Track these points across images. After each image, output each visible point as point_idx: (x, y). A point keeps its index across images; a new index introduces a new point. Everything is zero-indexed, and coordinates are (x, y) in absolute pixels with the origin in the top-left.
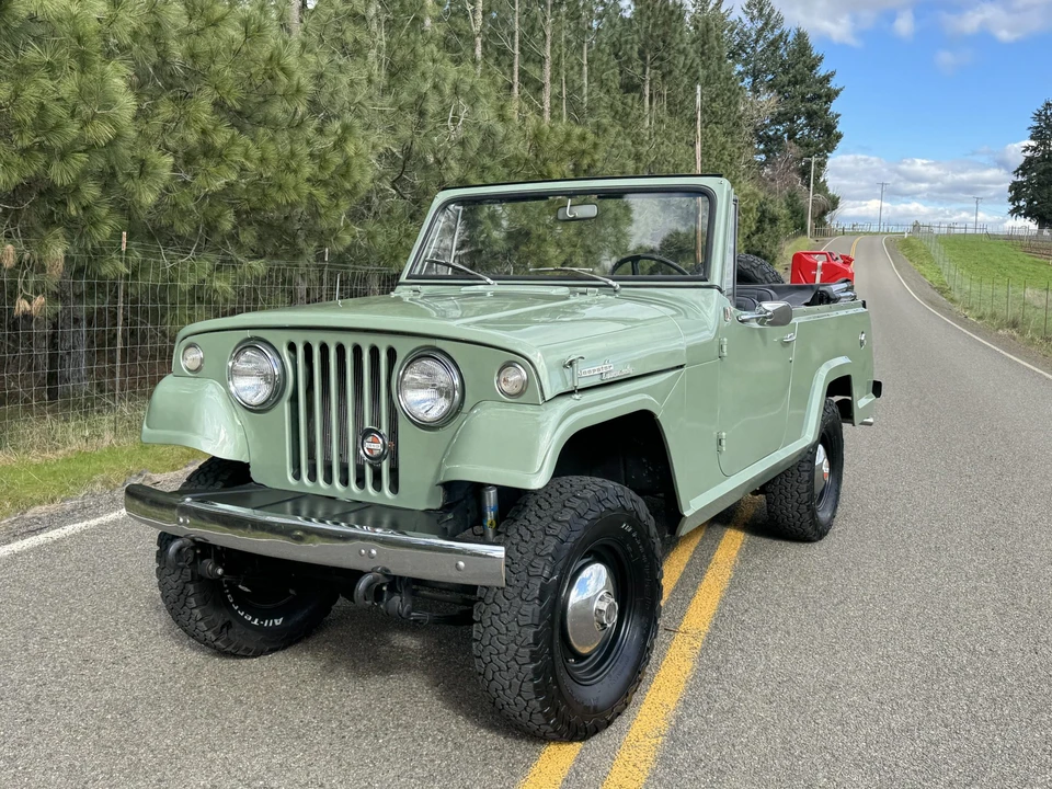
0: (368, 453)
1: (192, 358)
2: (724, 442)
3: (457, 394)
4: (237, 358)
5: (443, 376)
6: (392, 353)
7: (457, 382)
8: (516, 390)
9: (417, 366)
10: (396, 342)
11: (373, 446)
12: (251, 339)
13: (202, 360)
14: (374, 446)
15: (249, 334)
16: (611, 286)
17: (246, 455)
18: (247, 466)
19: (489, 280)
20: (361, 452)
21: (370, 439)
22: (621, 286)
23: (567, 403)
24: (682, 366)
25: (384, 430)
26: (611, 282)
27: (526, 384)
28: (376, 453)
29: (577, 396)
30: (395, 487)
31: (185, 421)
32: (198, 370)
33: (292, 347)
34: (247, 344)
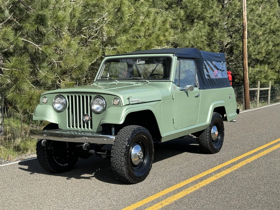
0: (85, 120)
1: (45, 100)
2: (174, 120)
3: (105, 106)
4: (55, 99)
5: (102, 102)
6: (91, 97)
7: (105, 103)
8: (117, 104)
9: (96, 100)
10: (92, 95)
12: (59, 95)
13: (47, 101)
14: (87, 118)
15: (58, 94)
16: (146, 82)
17: (58, 122)
18: (57, 125)
19: (116, 81)
21: (86, 117)
22: (149, 81)
23: (128, 107)
24: (160, 100)
25: (89, 114)
26: (146, 81)
27: (119, 102)
28: (87, 120)
29: (130, 105)
30: (91, 128)
31: (44, 114)
32: (46, 103)
33: (68, 97)
34: (58, 96)
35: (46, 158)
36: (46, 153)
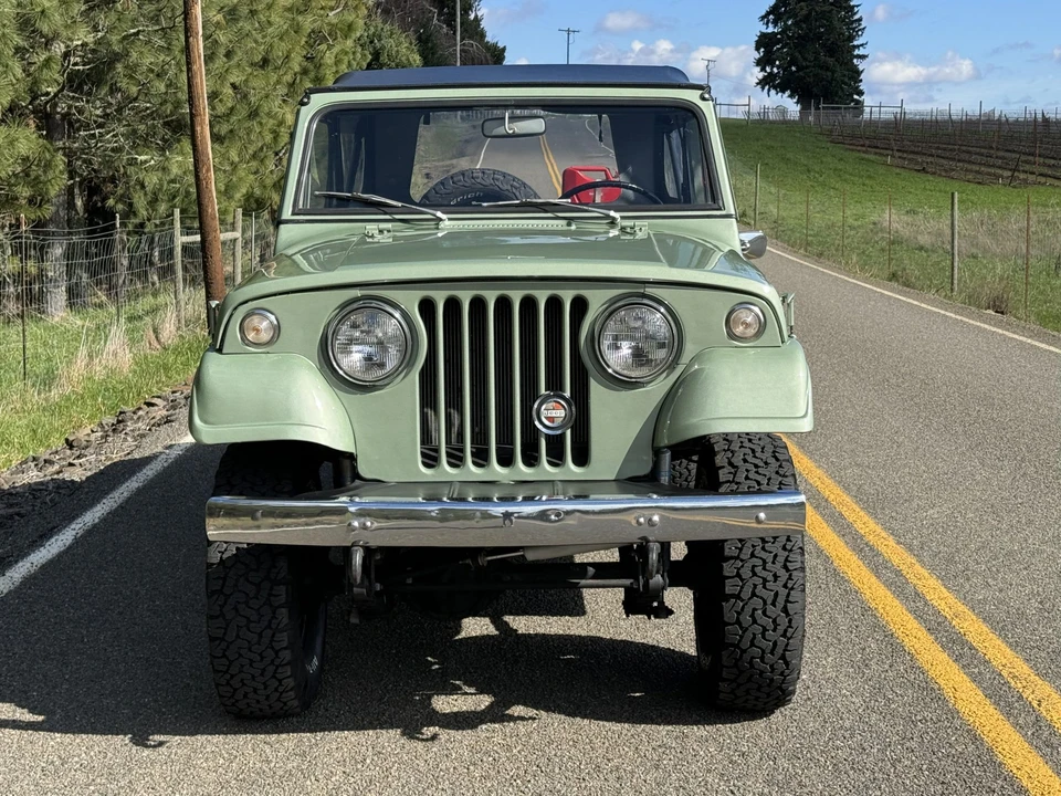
0: (547, 423)
1: (264, 325)
3: (676, 344)
6: (580, 306)
8: (752, 332)
10: (589, 294)
11: (553, 414)
12: (356, 300)
13: (277, 331)
14: (556, 413)
15: (358, 293)
17: (351, 443)
18: (351, 457)
19: (438, 214)
20: (537, 423)
21: (550, 405)
25: (567, 394)
26: (613, 213)
28: (557, 421)
32: (269, 343)
33: (427, 307)
34: (355, 306)
35: (285, 648)
36: (285, 621)
